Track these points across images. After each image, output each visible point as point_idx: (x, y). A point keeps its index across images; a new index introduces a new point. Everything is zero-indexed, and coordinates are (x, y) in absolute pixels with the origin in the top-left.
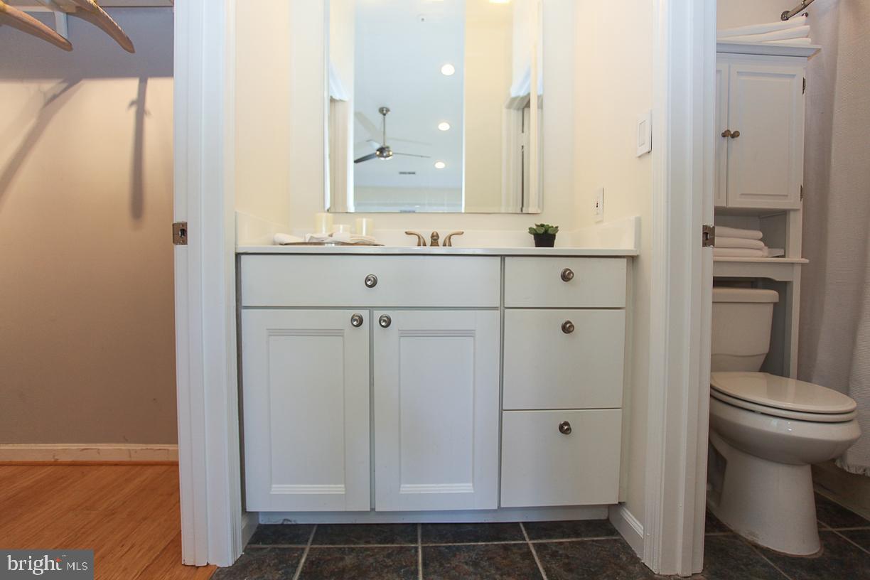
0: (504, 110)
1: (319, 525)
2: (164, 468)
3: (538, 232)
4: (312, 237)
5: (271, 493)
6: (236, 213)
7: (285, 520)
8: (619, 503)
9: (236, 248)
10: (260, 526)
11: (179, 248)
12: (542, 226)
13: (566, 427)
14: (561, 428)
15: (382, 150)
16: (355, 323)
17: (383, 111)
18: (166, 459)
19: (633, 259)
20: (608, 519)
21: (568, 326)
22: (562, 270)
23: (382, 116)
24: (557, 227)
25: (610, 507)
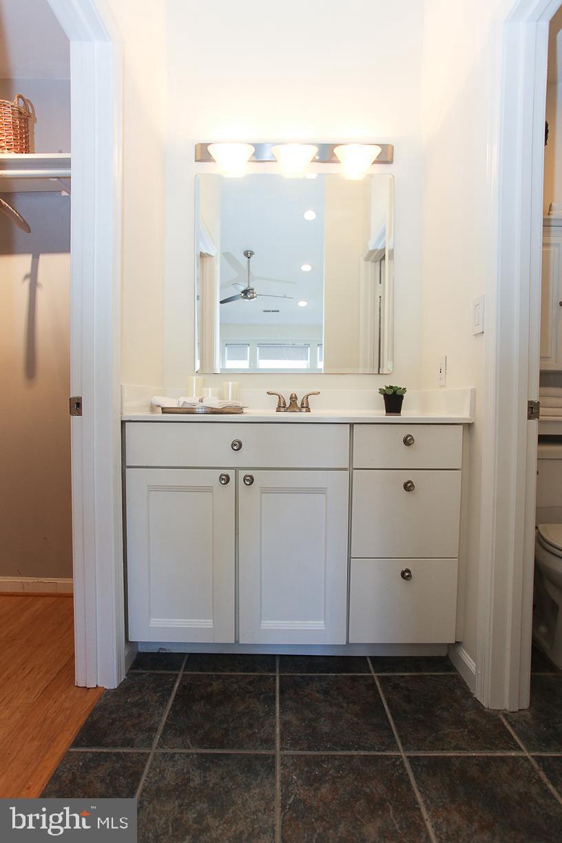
0: (363, 262)
1: (191, 654)
2: (53, 599)
3: (388, 393)
4: (185, 403)
5: (150, 626)
6: (121, 386)
7: (160, 649)
8: (456, 642)
9: (121, 417)
10: (139, 654)
11: (75, 419)
12: (391, 387)
13: (407, 574)
14: (403, 574)
15: (246, 292)
16: (223, 482)
17: (248, 254)
18: (55, 592)
19: (469, 427)
20: (447, 656)
21: (409, 485)
22: (405, 435)
23: (247, 258)
24: (404, 389)
25: (449, 645)
